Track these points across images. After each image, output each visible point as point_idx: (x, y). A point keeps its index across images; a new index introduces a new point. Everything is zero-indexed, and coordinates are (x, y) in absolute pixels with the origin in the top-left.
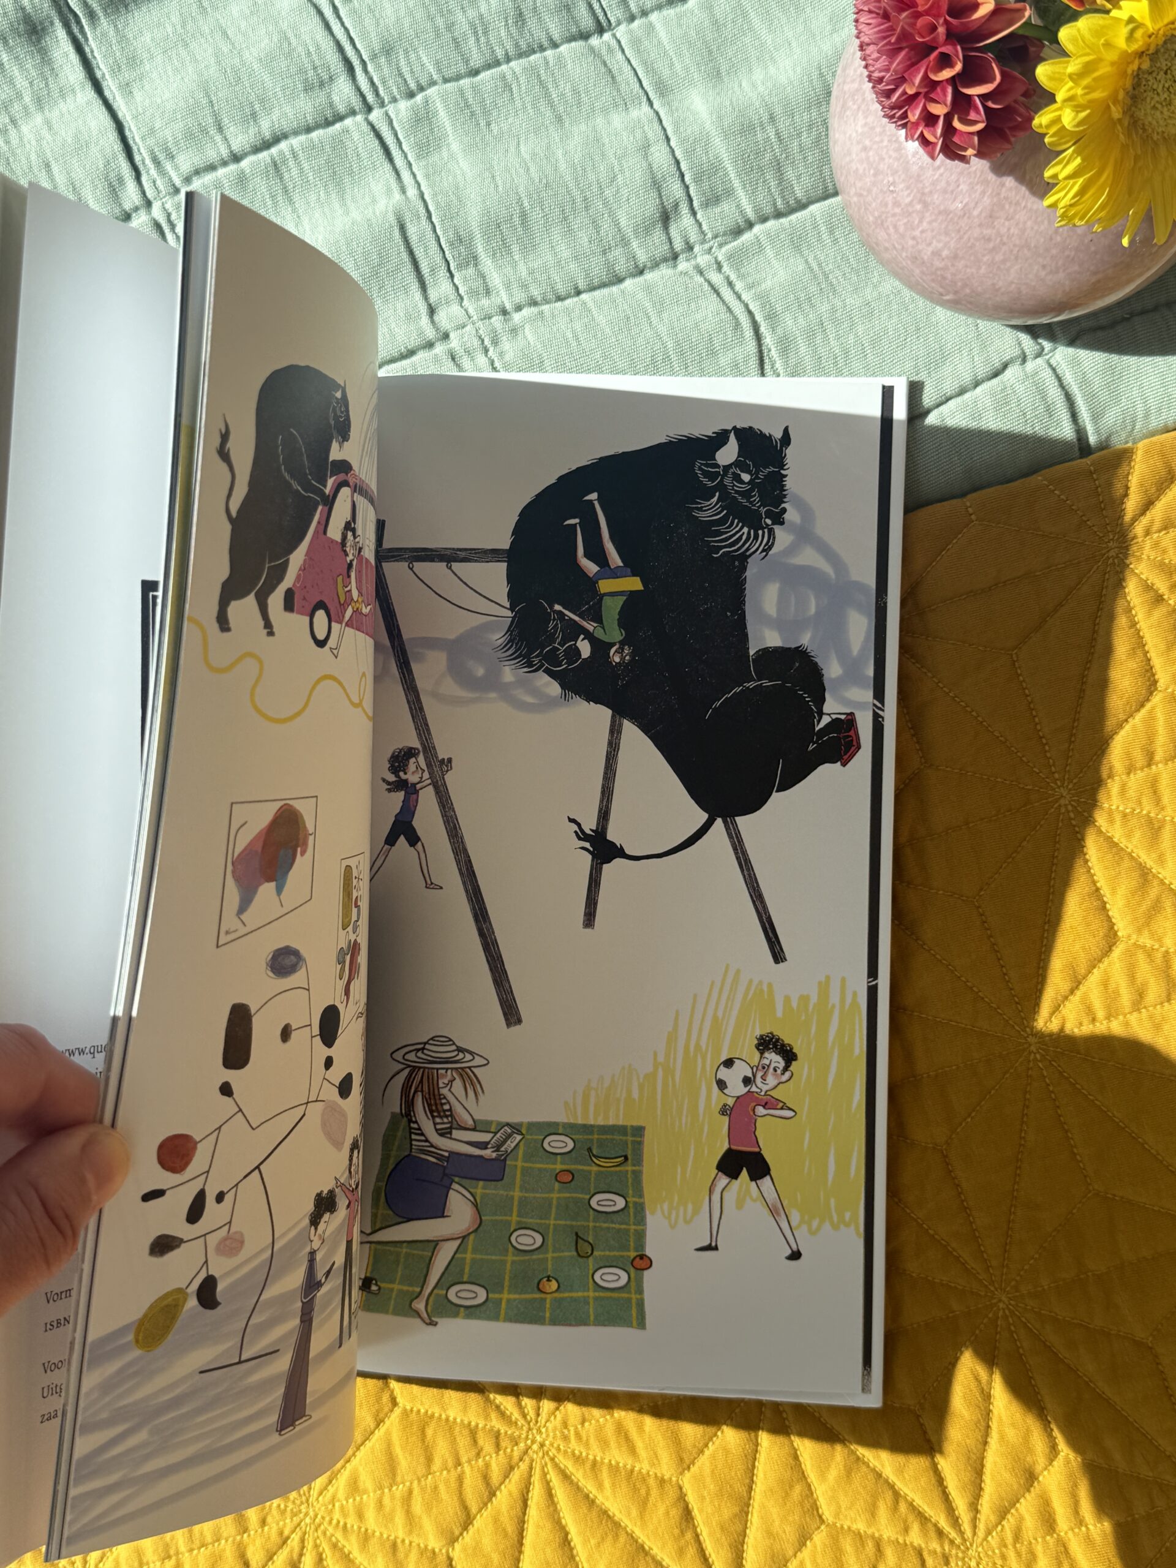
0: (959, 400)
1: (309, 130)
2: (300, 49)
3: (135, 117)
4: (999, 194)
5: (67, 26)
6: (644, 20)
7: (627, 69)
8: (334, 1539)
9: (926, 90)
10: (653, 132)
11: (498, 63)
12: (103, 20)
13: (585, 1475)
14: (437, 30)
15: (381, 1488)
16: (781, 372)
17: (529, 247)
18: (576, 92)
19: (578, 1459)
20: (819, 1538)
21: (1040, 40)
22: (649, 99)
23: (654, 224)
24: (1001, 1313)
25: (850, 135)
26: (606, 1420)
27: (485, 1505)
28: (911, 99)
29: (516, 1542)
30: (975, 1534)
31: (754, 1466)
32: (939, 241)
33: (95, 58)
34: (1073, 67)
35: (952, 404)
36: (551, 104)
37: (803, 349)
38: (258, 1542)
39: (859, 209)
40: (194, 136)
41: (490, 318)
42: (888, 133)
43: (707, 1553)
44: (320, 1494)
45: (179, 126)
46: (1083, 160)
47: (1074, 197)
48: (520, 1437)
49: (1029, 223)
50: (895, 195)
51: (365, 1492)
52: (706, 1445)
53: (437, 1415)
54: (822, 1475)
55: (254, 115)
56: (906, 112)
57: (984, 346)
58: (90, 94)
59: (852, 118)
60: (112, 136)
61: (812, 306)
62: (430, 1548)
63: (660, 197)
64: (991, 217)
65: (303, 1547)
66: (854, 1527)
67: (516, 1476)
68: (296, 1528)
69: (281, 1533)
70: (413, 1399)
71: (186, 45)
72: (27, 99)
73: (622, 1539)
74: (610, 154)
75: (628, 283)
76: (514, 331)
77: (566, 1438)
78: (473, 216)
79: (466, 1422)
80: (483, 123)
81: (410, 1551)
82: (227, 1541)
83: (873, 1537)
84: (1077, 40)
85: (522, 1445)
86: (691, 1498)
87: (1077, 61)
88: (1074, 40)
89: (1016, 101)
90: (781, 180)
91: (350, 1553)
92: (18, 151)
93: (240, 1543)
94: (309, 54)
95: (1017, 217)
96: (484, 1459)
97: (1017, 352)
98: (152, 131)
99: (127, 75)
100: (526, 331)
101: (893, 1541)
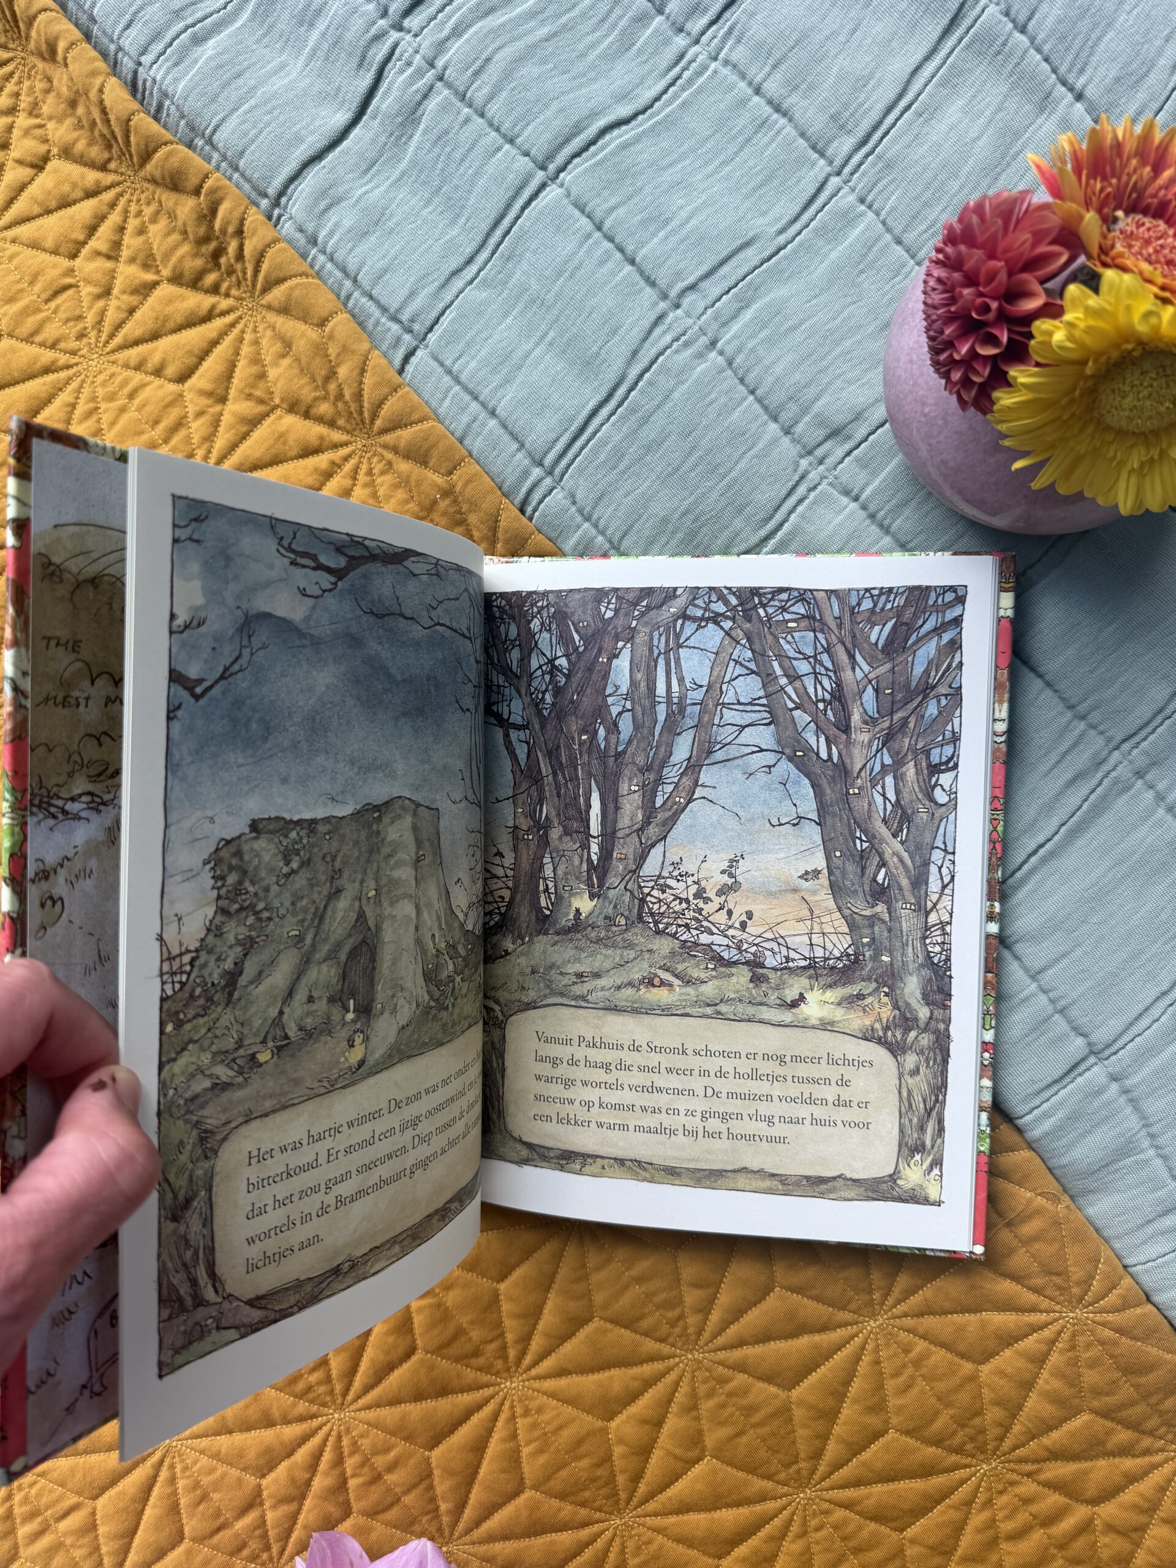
2: (863, 96)
14: (920, 195)
23: (828, 426)
40: (760, 51)
41: (704, 334)
45: (764, 34)
55: (796, 87)
63: (850, 423)
75: (774, 427)
76: (701, 355)
78: (777, 294)
94: (863, 104)
100: (704, 365)
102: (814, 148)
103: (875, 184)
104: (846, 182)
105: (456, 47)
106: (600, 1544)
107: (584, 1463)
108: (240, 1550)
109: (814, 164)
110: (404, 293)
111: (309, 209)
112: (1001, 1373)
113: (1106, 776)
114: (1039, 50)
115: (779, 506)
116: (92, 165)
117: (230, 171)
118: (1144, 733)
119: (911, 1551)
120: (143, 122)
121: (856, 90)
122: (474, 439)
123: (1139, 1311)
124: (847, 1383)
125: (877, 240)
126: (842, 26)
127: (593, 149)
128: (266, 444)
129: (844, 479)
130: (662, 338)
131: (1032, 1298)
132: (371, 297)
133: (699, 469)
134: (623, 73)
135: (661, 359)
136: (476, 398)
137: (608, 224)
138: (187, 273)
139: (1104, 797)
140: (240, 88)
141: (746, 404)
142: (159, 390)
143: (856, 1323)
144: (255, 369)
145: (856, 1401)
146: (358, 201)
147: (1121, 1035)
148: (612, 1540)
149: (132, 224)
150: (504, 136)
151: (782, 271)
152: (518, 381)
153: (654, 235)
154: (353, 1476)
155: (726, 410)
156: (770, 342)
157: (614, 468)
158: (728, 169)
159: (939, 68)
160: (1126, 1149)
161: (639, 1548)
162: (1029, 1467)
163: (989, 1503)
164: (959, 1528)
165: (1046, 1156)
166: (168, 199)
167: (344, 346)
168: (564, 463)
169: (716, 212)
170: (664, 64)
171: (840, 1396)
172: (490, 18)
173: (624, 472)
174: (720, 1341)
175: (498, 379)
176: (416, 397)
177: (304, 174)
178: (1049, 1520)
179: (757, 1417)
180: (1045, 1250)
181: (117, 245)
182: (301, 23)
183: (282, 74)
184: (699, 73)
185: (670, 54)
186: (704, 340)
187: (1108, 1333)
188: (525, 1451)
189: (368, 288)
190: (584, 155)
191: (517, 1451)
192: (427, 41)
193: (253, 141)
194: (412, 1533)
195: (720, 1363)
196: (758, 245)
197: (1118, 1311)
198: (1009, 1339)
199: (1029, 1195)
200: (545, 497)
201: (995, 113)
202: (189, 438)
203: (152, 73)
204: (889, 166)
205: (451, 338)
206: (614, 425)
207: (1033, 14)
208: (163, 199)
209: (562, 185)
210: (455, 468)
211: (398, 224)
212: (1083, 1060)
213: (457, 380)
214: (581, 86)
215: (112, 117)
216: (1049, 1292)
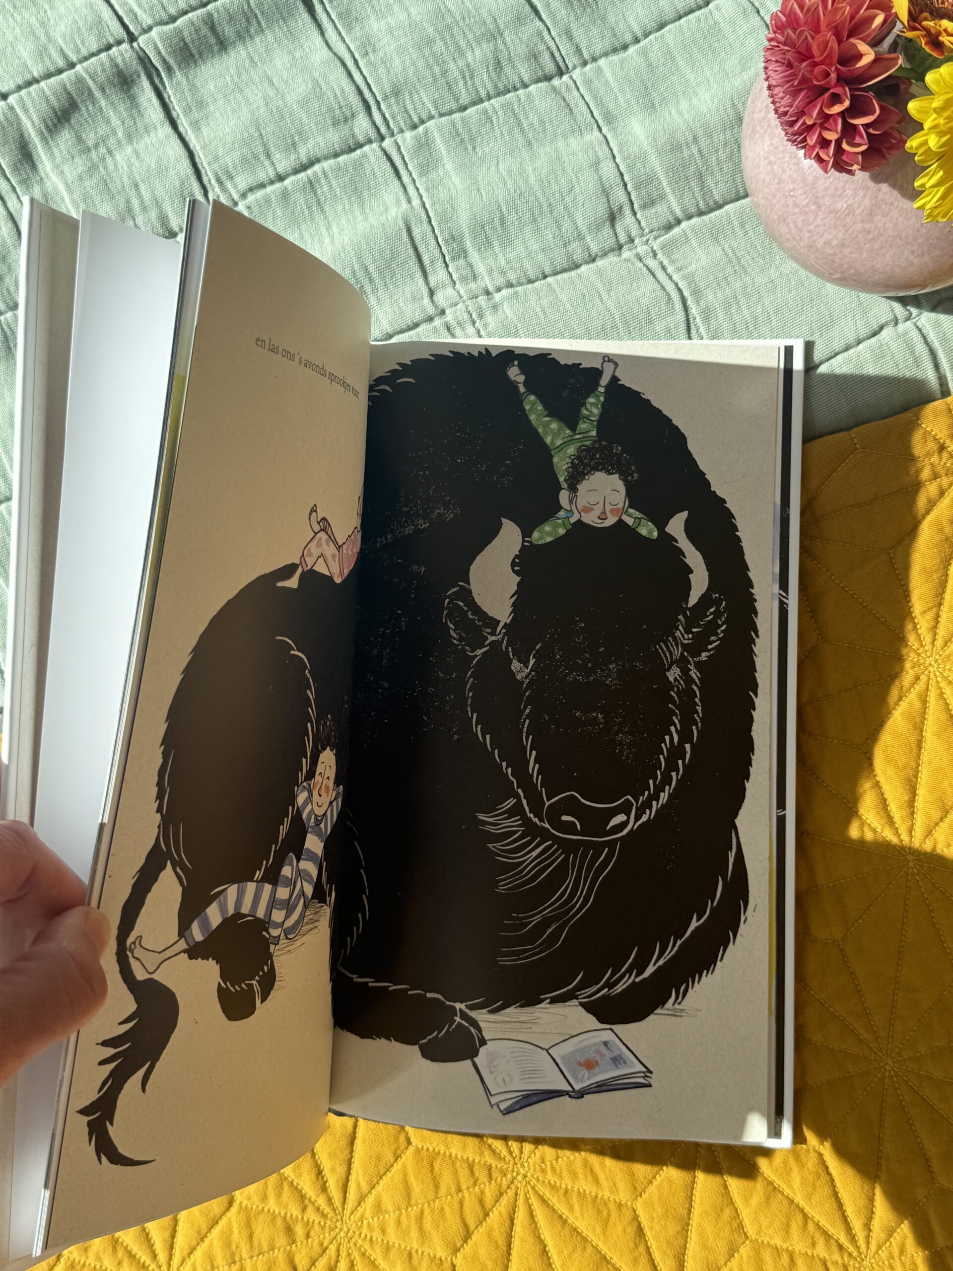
0: (845, 354)
1: (336, 155)
2: (329, 93)
3: (203, 148)
4: (876, 197)
5: (150, 78)
6: (594, 64)
7: (581, 103)
8: (362, 1249)
9: (821, 121)
10: (603, 151)
11: (481, 101)
12: (178, 73)
13: (559, 1201)
14: (434, 76)
15: (399, 1209)
16: (704, 335)
17: (506, 243)
18: (542, 122)
19: (553, 1188)
20: (745, 1251)
21: (909, 80)
22: (598, 126)
23: (603, 223)
24: (887, 1074)
25: (759, 153)
26: (575, 1157)
27: (481, 1223)
28: (809, 128)
29: (505, 1253)
30: (868, 1248)
31: (692, 1194)
32: (830, 234)
33: (171, 102)
34: (936, 103)
35: (839, 358)
36: (522, 131)
37: (721, 317)
38: (304, 1252)
39: (766, 209)
40: (248, 162)
41: (476, 298)
42: (789, 151)
43: (656, 1262)
44: (352, 1213)
45: (236, 155)
46: (945, 173)
47: (938, 201)
48: (507, 1170)
49: (901, 219)
50: (794, 199)
51: (387, 1212)
52: (654, 1177)
53: (442, 1152)
54: (747, 1201)
55: (294, 145)
56: (805, 137)
57: (864, 313)
58: (168, 129)
59: (760, 140)
60: (186, 163)
61: (728, 284)
62: (437, 1256)
63: (609, 202)
64: (870, 214)
65: (339, 1255)
66: (772, 1242)
67: (504, 1200)
68: (333, 1240)
69: (322, 1244)
70: (424, 1139)
71: (241, 91)
72: (120, 134)
73: (589, 1250)
74: (569, 169)
75: (584, 269)
76: (495, 307)
77: (544, 1171)
78: (463, 219)
79: (465, 1158)
80: (470, 148)
81: (422, 1259)
82: (279, 1250)
83: (787, 1250)
84: (939, 82)
85: (509, 1176)
86: (643, 1219)
87: (939, 99)
88: (937, 82)
89: (891, 128)
90: (702, 186)
91: (375, 1260)
92: (114, 175)
93: (290, 1251)
94: (336, 96)
95: (891, 214)
96: (480, 1187)
97: (891, 316)
98: (216, 158)
99: (196, 115)
100: (504, 307)
101: (803, 1254)
104: (392, 135)
109: (365, 155)
115: (662, 286)
121: (321, 97)
125: (454, 125)
129: (656, 226)
141: (554, 284)
186: (482, 299)
196: (413, 222)
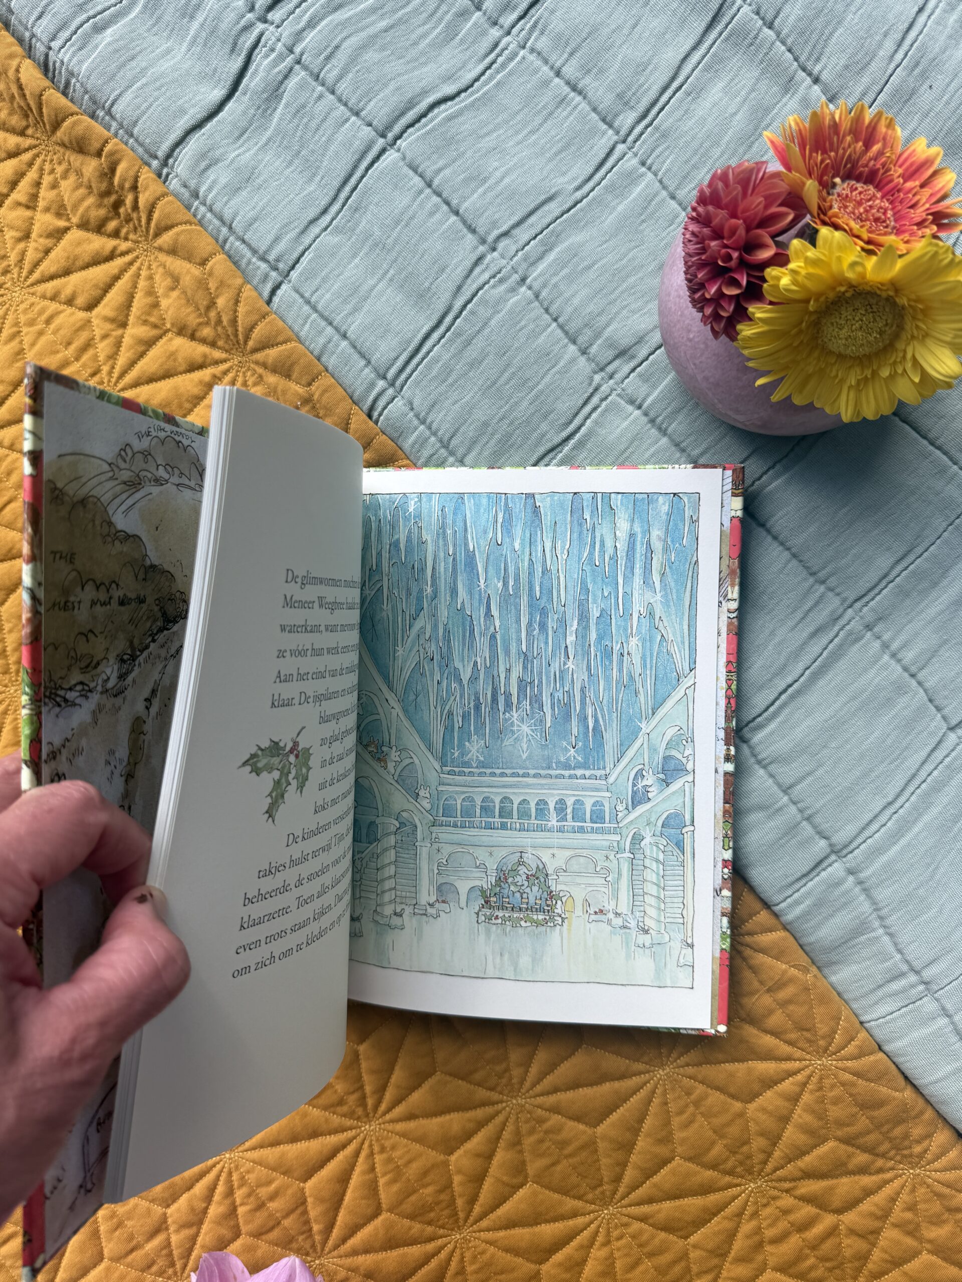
2: (643, 78)
23: (616, 348)
40: (560, 40)
41: (516, 272)
45: (562, 27)
76: (513, 290)
102: (604, 120)
103: (653, 151)
104: (630, 148)
105: (311, 36)
106: (443, 1255)
107: (429, 1190)
108: (149, 1267)
109: (604, 133)
110: (270, 238)
111: (192, 169)
112: (764, 1110)
113: (841, 629)
114: (783, 43)
115: (577, 414)
116: (13, 131)
117: (126, 137)
118: (872, 594)
119: (694, 1255)
120: (54, 97)
121: (637, 73)
122: (330, 357)
123: (872, 1058)
124: (641, 1120)
125: (655, 195)
126: (625, 21)
127: (424, 120)
128: (160, 361)
129: (629, 391)
130: (481, 276)
131: (786, 1049)
132: (244, 241)
133: (512, 382)
134: (449, 57)
135: (481, 292)
136: (330, 324)
137: (436, 182)
138: (92, 221)
139: (840, 646)
140: (134, 68)
141: (549, 330)
142: (71, 317)
143: (648, 1072)
144: (149, 300)
145: (648, 1135)
146: (232, 162)
147: (855, 837)
148: (453, 1251)
149: (47, 180)
150: (351, 110)
151: (579, 221)
152: (365, 309)
153: (474, 191)
154: (241, 1205)
155: (535, 335)
156: (570, 279)
157: (444, 381)
158: (534, 137)
159: (704, 56)
160: (861, 928)
161: (475, 1257)
162: (787, 1185)
163: (755, 1214)
164: (731, 1235)
165: (798, 935)
166: (76, 159)
167: (221, 282)
168: (403, 376)
169: (525, 172)
170: (482, 51)
171: (636, 1132)
172: (339, 12)
173: (452, 385)
174: (539, 1088)
175: (349, 308)
176: (281, 323)
177: (187, 139)
178: (804, 1227)
179: (569, 1150)
180: (797, 1010)
181: (34, 197)
182: (183, 16)
183: (168, 57)
184: (510, 59)
185: (486, 43)
186: (516, 277)
187: (847, 1077)
188: (382, 1181)
189: (241, 234)
190: (417, 126)
191: (375, 1181)
192: (287, 31)
193: (144, 113)
194: (290, 1249)
195: (539, 1107)
196: (559, 199)
197: (855, 1058)
198: (770, 1083)
199: (784, 966)
200: (388, 404)
201: (749, 93)
202: (96, 356)
203: (60, 56)
204: (664, 136)
205: (309, 275)
206: (443, 346)
207: (778, 13)
208: (72, 159)
209: (399, 150)
210: (313, 380)
211: (265, 181)
212: (826, 858)
213: (315, 309)
214: (415, 68)
215: (27, 93)
216: (801, 1044)
